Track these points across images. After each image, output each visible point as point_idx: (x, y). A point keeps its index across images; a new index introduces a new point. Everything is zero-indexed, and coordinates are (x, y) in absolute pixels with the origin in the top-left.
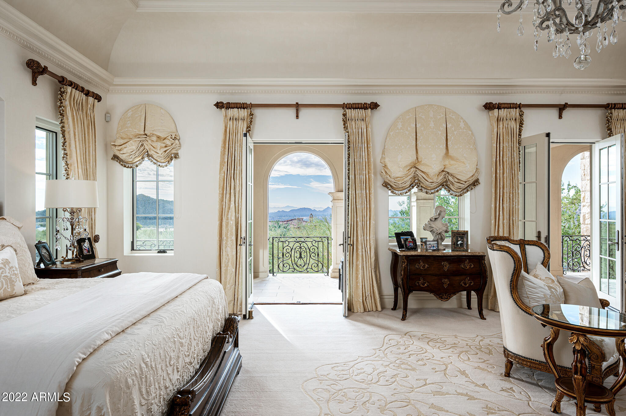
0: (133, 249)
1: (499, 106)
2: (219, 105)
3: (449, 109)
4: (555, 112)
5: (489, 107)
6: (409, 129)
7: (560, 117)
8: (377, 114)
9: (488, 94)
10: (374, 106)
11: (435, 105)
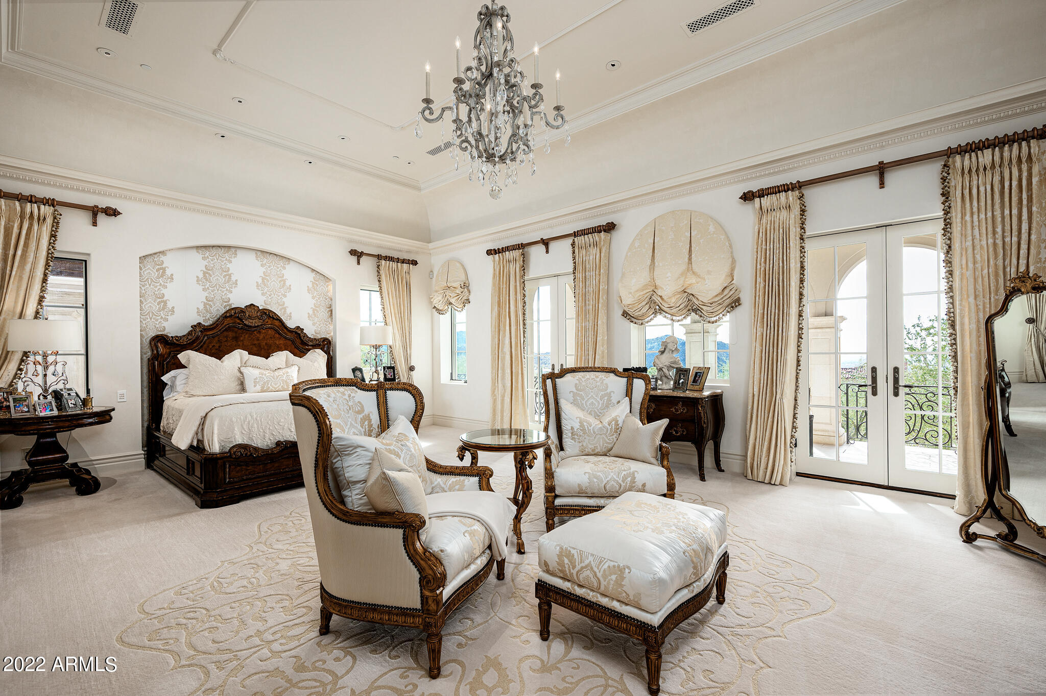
0: (452, 379)
1: (762, 194)
2: (489, 252)
3: (695, 211)
4: (872, 180)
5: (747, 197)
6: (646, 245)
7: (882, 185)
8: (615, 234)
9: (743, 180)
10: (610, 227)
11: (678, 211)
